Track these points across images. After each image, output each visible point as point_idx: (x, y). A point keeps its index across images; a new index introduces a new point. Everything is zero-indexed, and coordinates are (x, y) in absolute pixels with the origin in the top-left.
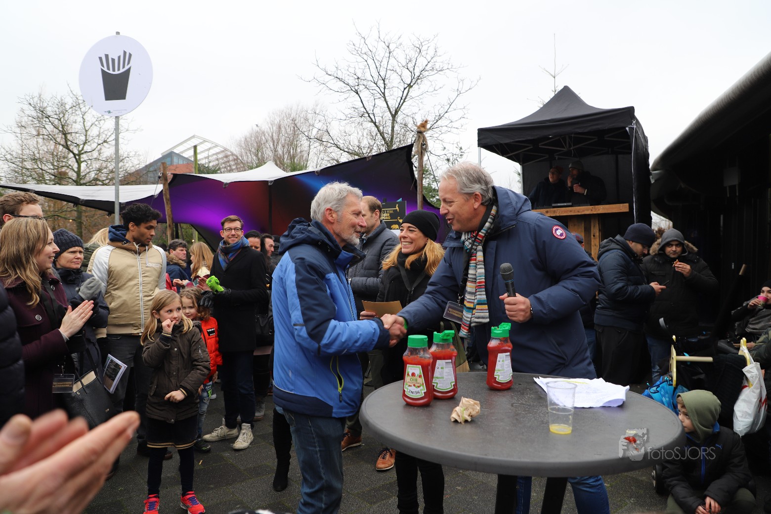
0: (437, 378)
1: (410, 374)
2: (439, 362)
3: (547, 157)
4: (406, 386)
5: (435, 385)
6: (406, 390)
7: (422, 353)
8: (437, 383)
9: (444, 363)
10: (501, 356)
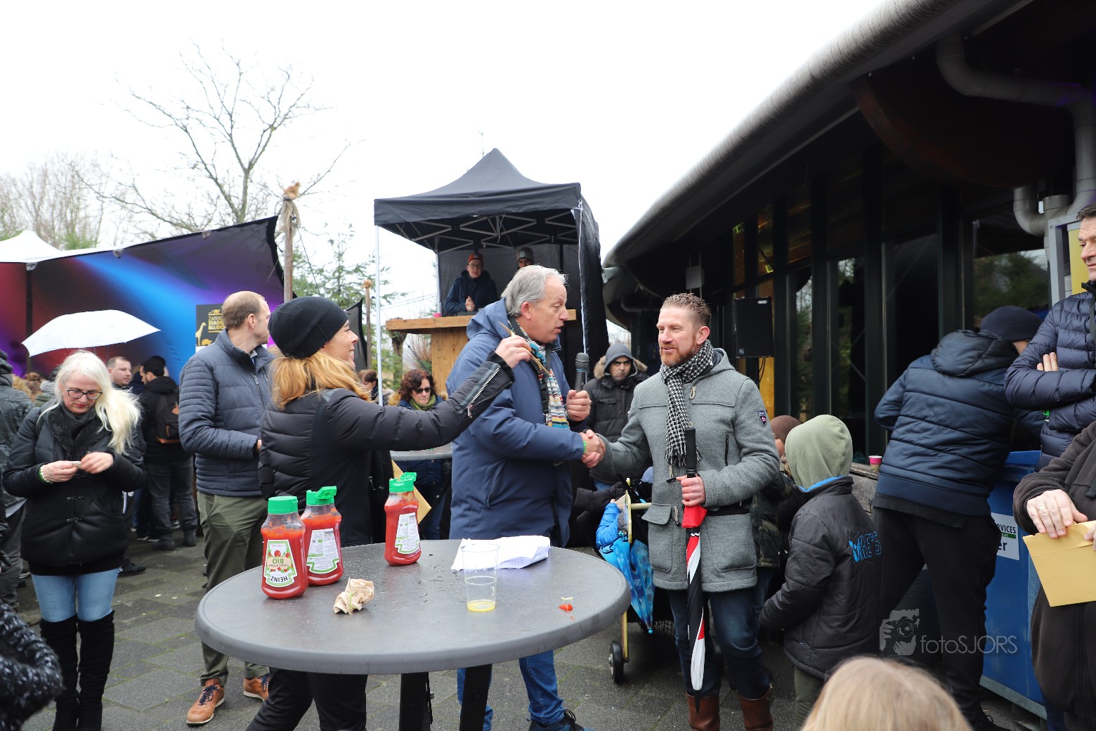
0: (313, 556)
1: (273, 553)
2: (314, 532)
4: (267, 572)
5: (311, 565)
6: (267, 577)
7: (289, 521)
8: (314, 564)
9: (323, 534)
10: (403, 518)
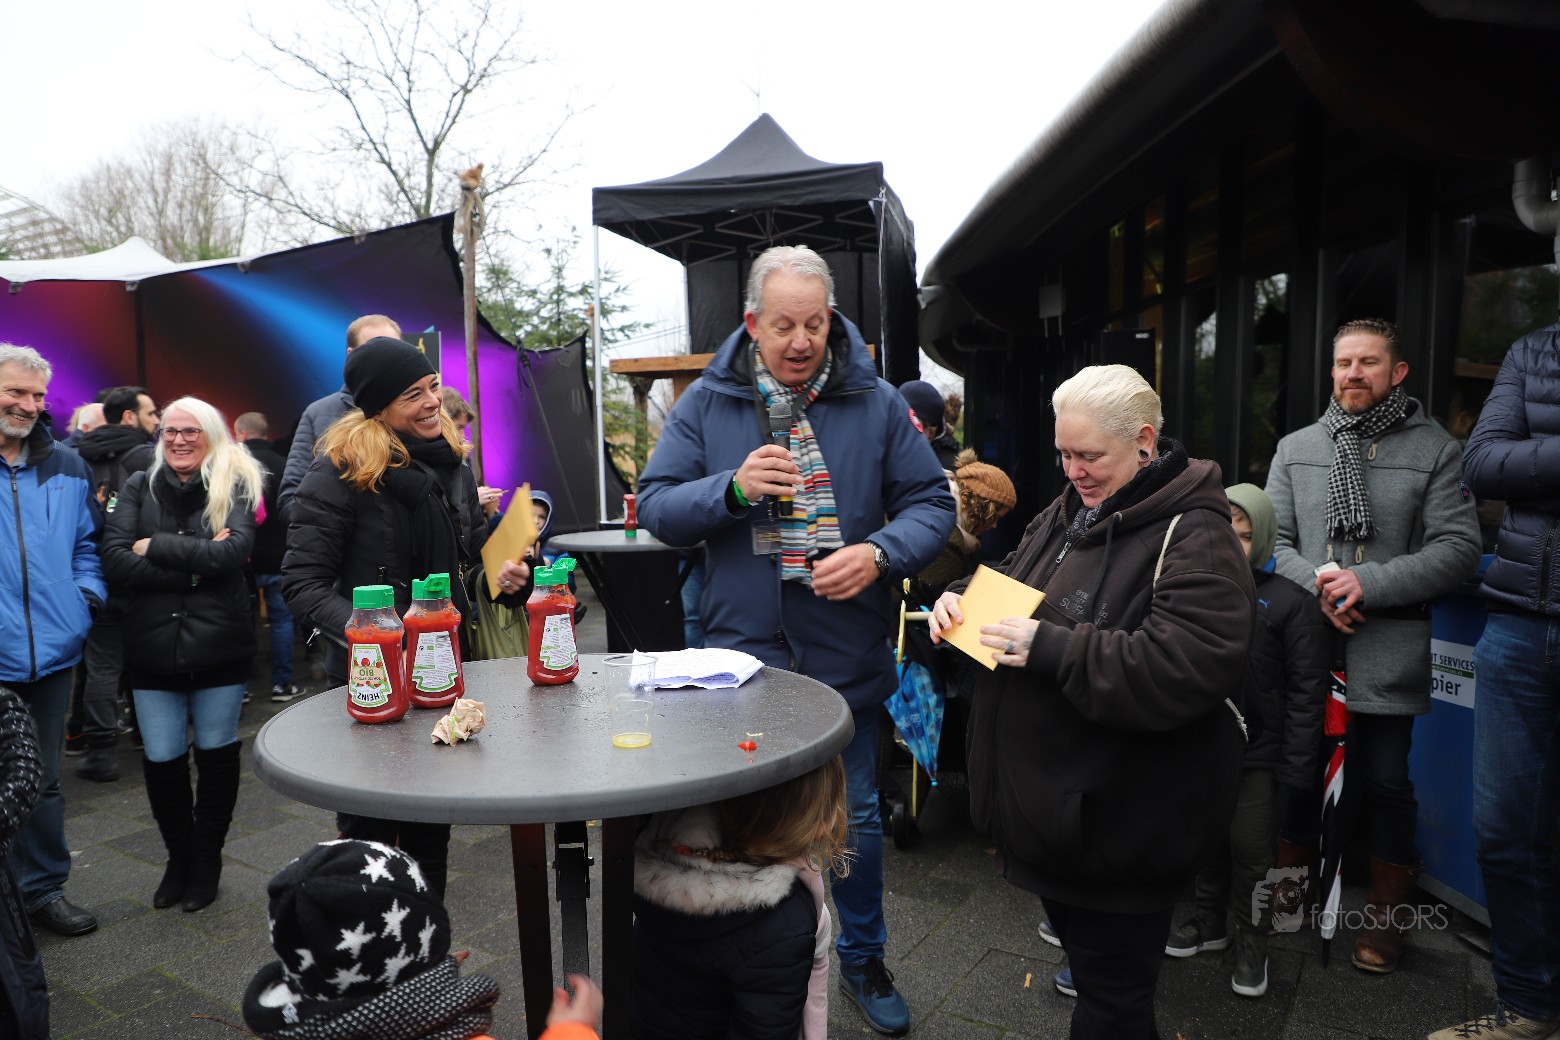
0: (421, 668)
1: (359, 662)
2: (422, 636)
3: (734, 252)
4: (353, 687)
6: (352, 694)
8: (421, 679)
9: (435, 639)
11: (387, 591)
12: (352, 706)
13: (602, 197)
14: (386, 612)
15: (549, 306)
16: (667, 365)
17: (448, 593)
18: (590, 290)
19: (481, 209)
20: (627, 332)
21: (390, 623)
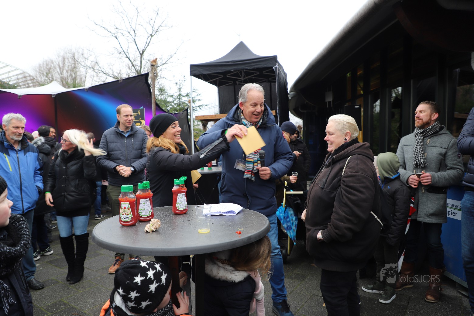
0: (141, 209)
1: (123, 208)
2: (141, 200)
3: (233, 83)
5: (140, 213)
6: (121, 217)
7: (129, 195)
9: (145, 201)
10: (180, 195)
11: (131, 187)
12: (121, 221)
13: (193, 67)
14: (131, 193)
15: (177, 100)
16: (212, 117)
17: (149, 187)
18: (189, 95)
19: (157, 71)
20: (200, 107)
21: (132, 196)
